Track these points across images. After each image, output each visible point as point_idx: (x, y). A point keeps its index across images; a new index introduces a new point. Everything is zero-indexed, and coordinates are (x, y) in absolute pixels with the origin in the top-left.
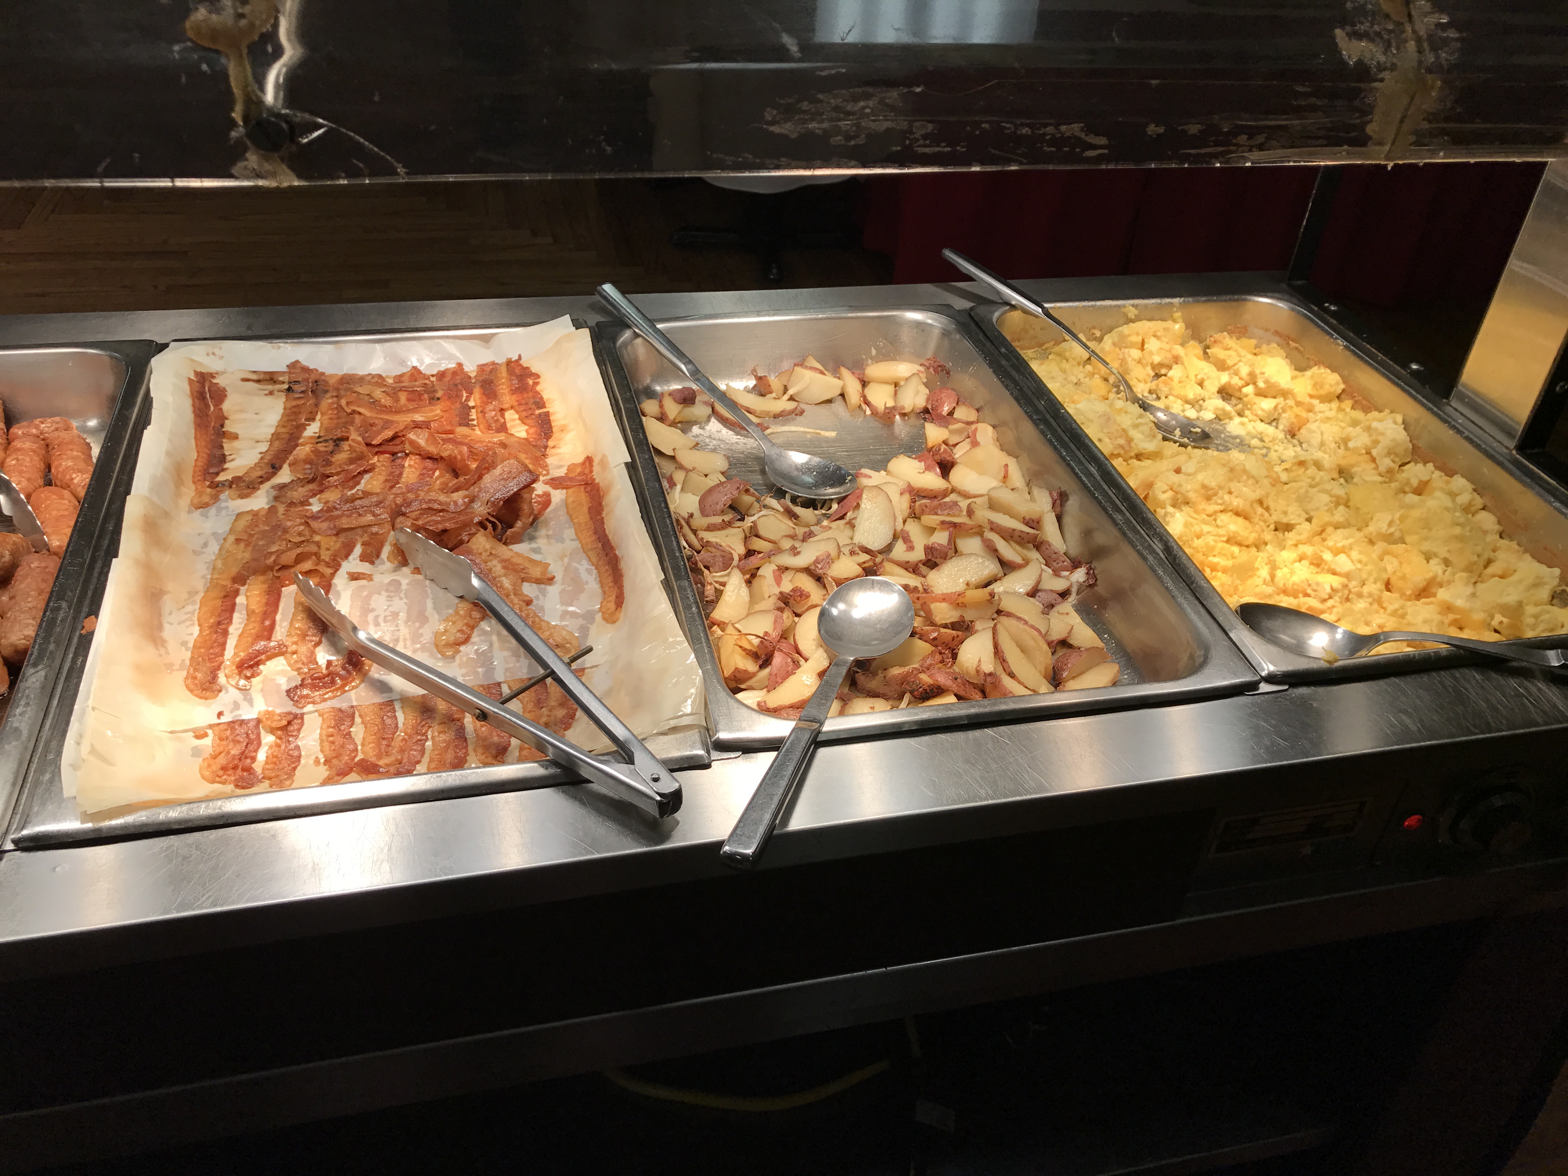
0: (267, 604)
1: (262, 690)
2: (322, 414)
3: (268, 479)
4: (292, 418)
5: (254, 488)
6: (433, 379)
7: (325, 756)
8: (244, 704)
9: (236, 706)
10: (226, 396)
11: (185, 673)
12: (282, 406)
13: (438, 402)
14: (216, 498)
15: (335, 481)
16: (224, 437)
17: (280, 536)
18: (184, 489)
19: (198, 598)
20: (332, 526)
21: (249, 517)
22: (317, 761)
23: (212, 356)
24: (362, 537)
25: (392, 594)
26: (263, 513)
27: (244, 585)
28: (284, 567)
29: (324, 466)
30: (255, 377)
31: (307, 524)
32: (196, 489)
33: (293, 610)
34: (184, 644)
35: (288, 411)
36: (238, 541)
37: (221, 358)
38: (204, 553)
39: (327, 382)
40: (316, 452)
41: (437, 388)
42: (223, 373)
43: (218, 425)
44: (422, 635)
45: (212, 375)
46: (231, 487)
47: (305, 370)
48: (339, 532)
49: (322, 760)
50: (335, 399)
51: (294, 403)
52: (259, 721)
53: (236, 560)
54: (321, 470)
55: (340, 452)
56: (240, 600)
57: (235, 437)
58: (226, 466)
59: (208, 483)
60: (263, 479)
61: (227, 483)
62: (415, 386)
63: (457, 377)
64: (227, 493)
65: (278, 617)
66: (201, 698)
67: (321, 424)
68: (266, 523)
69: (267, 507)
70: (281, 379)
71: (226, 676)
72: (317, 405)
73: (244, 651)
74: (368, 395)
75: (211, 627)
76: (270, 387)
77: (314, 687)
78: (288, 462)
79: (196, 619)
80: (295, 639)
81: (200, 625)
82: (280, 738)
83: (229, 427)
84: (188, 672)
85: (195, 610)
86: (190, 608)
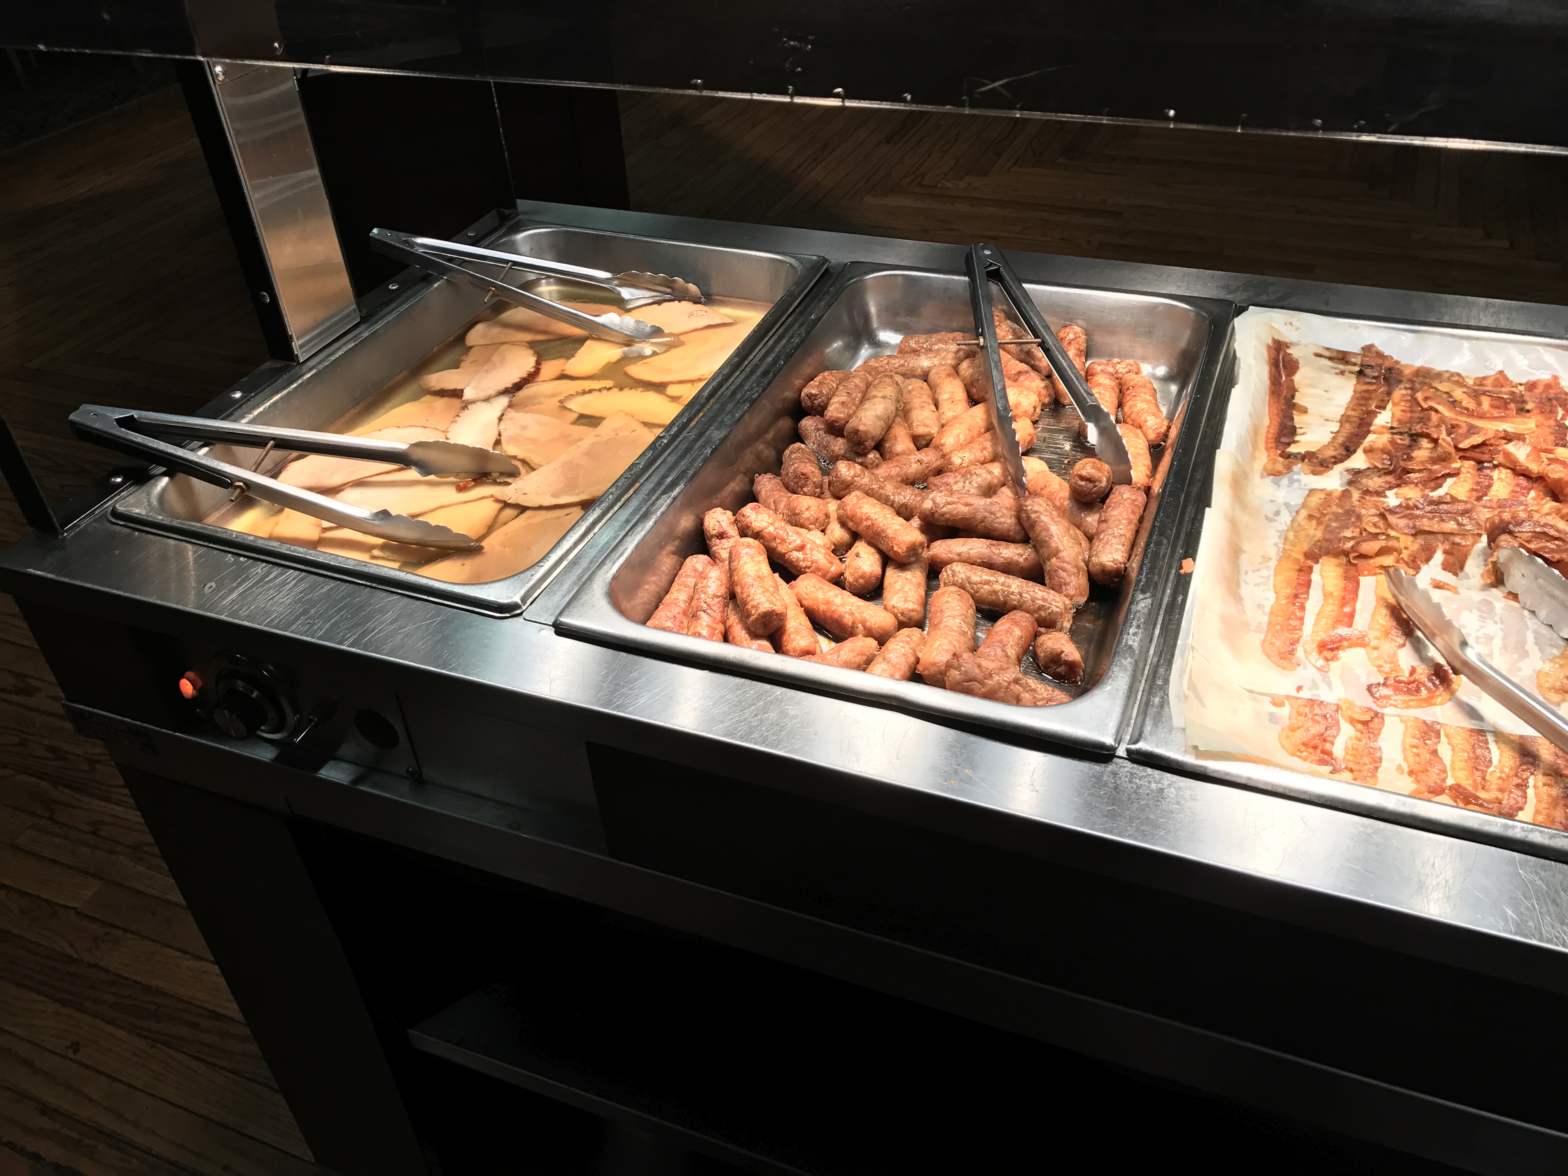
0: (1345, 589)
1: (1341, 677)
2: (1394, 404)
3: (1342, 461)
4: (1362, 402)
5: (1327, 467)
6: (1522, 388)
7: (1409, 766)
8: (1323, 686)
9: (1314, 685)
10: (1298, 368)
11: (1262, 636)
12: (1353, 389)
13: (1528, 415)
14: (1289, 469)
15: (1417, 478)
16: (1294, 409)
17: (1354, 522)
18: (1258, 453)
19: (1273, 563)
20: (1411, 525)
21: (1323, 496)
22: (1399, 768)
23: (1289, 326)
24: (1443, 543)
25: (1485, 615)
26: (1336, 494)
27: (1317, 562)
28: (1363, 556)
29: (1404, 460)
30: (1327, 354)
31: (1382, 516)
32: (1269, 456)
33: (1375, 604)
34: (1260, 606)
35: (1358, 395)
36: (1310, 517)
37: (1297, 329)
38: (1276, 521)
39: (1402, 372)
40: (1392, 442)
41: (1527, 398)
42: (1297, 344)
43: (1289, 396)
44: (1520, 669)
45: (1287, 345)
46: (1303, 460)
47: (1380, 355)
48: (1418, 533)
49: (1406, 769)
50: (1409, 392)
51: (1365, 387)
52: (1338, 708)
53: (1308, 536)
54: (1402, 463)
55: (1419, 449)
56: (1315, 577)
57: (1304, 411)
58: (1297, 438)
59: (1279, 452)
60: (1338, 460)
61: (1299, 457)
62: (1501, 393)
63: (1551, 391)
64: (1299, 465)
65: (1358, 606)
66: (1278, 666)
67: (1393, 414)
68: (1339, 506)
69: (1341, 489)
70: (1353, 360)
71: (1305, 652)
72: (1389, 394)
73: (1324, 632)
74: (1447, 393)
75: (1288, 597)
76: (1342, 367)
77: (1397, 690)
78: (1362, 447)
79: (1271, 585)
80: (1378, 634)
81: (1276, 593)
82: (1362, 732)
83: (1299, 399)
84: (1266, 636)
85: (1270, 576)
86: (1264, 572)
